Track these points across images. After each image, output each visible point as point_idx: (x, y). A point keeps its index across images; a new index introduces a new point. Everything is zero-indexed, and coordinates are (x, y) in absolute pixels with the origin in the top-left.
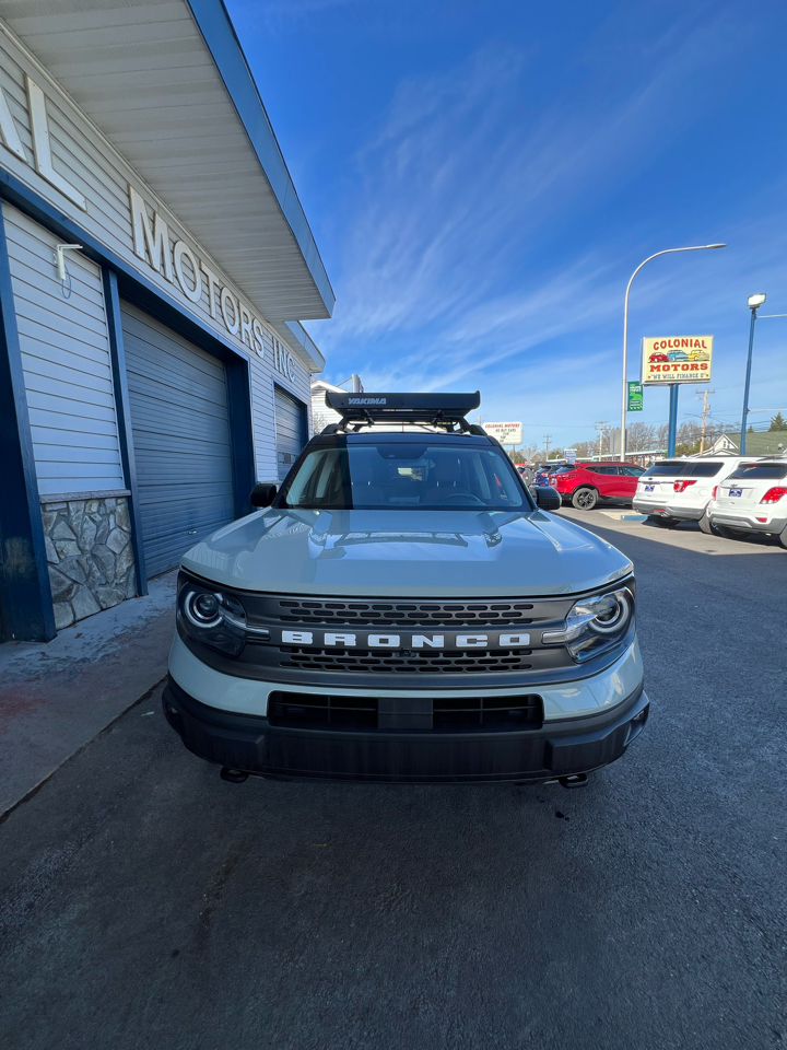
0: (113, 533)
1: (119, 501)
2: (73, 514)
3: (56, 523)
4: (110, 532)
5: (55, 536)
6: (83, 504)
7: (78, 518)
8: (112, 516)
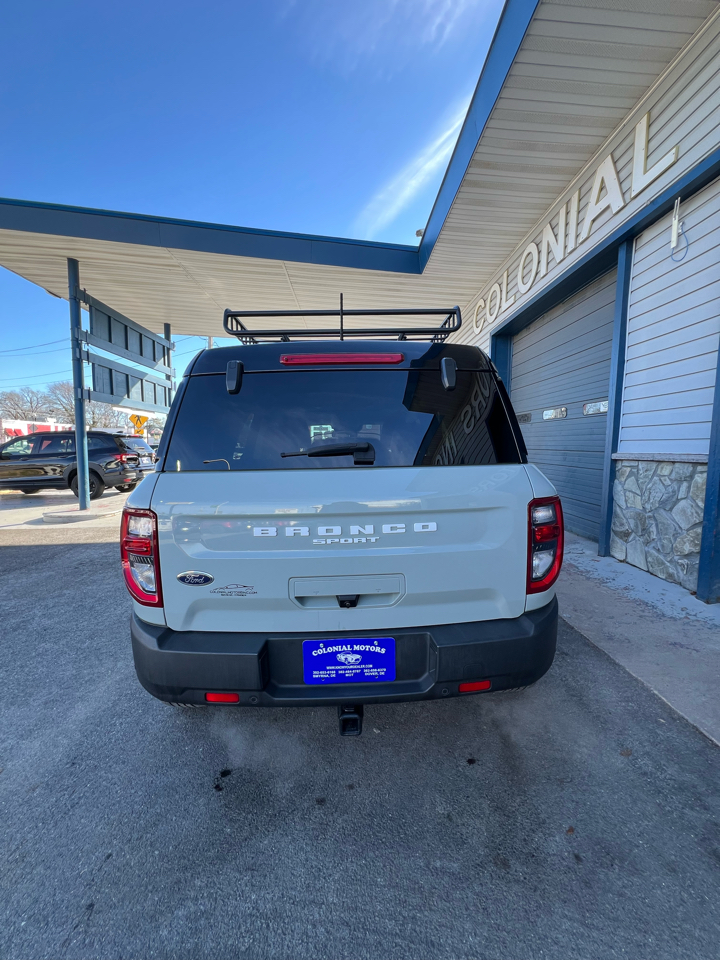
0: (682, 503)
1: (700, 468)
2: (641, 472)
3: (628, 477)
4: (678, 500)
5: (626, 486)
6: (654, 465)
7: (646, 477)
8: (685, 484)
